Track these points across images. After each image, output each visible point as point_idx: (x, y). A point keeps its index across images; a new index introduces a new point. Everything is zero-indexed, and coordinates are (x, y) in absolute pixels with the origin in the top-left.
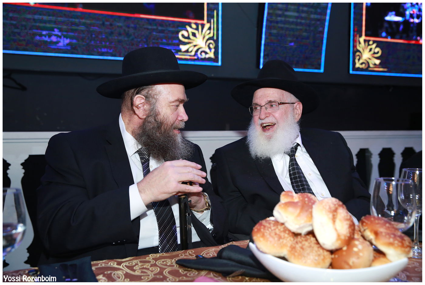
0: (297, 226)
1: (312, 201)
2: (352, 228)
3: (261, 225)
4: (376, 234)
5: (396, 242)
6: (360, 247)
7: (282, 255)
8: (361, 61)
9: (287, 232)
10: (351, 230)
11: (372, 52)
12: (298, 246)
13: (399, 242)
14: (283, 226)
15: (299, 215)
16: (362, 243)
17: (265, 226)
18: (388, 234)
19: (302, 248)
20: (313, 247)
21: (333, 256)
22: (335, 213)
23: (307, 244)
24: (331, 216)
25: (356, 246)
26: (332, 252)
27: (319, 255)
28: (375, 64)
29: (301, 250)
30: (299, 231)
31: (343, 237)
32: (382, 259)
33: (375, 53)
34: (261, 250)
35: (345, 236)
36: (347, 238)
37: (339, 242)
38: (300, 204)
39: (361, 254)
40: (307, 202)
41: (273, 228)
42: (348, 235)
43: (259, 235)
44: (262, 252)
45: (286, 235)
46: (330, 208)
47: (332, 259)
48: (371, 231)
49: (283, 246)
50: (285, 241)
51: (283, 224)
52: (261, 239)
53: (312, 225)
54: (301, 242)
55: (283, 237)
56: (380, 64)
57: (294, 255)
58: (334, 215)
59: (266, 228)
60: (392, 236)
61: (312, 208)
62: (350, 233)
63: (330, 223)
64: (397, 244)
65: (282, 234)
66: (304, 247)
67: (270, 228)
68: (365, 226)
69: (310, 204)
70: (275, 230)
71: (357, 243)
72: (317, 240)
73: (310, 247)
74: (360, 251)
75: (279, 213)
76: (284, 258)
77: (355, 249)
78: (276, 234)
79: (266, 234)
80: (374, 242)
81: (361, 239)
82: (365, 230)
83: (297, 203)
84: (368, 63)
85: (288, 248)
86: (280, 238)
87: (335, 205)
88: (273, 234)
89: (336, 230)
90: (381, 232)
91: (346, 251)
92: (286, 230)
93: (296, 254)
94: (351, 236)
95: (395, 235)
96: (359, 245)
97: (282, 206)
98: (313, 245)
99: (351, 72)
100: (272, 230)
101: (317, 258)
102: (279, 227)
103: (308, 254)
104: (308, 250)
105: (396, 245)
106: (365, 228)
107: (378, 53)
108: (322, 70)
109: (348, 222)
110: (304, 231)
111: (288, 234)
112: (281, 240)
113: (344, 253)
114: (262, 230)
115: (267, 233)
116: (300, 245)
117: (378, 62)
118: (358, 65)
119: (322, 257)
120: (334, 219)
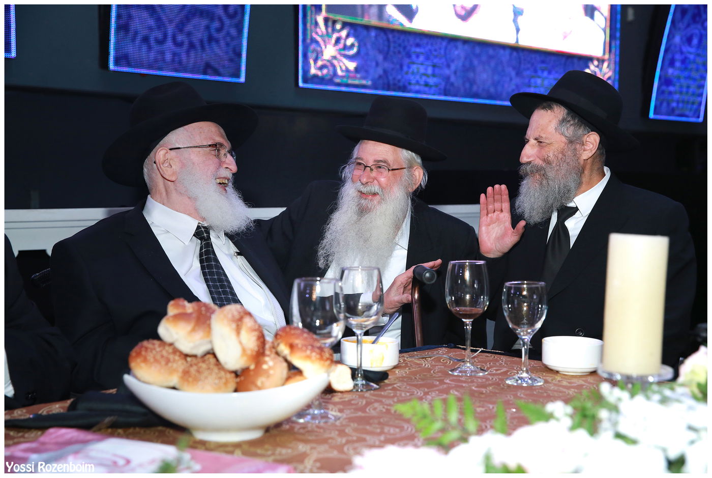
0: (191, 345)
1: (211, 311)
2: (262, 340)
3: (142, 347)
4: (292, 347)
5: (314, 354)
6: (271, 363)
7: (172, 384)
8: (320, 63)
9: (178, 354)
10: (259, 343)
11: (341, 45)
12: (193, 370)
13: (317, 354)
14: (172, 347)
15: (193, 330)
16: (273, 359)
17: (146, 349)
18: (306, 346)
19: (198, 371)
20: (212, 370)
21: (238, 380)
22: (239, 323)
23: (204, 366)
24: (234, 326)
25: (265, 362)
26: (236, 374)
27: (220, 378)
28: (347, 70)
29: (197, 374)
30: (194, 352)
31: (249, 352)
32: (298, 378)
33: (345, 47)
34: (142, 379)
35: (252, 351)
36: (254, 353)
37: (245, 358)
38: (194, 315)
39: (271, 372)
40: (203, 312)
41: (158, 349)
42: (256, 349)
43: (139, 360)
44: (144, 382)
45: (177, 358)
46: (233, 316)
47: (237, 383)
48: (286, 345)
49: (172, 371)
50: (175, 365)
51: (171, 344)
52: (143, 365)
53: (211, 342)
54: (196, 365)
55: (172, 360)
56: (357, 70)
57: (188, 381)
58: (238, 326)
59: (149, 350)
60: (310, 347)
61: (210, 318)
62: (258, 346)
63: (233, 336)
64: (315, 356)
65: (171, 357)
66: (201, 370)
67: (155, 349)
68: (279, 339)
69: (208, 314)
70: (161, 351)
71: (267, 359)
72: (217, 360)
73: (209, 369)
74: (270, 368)
75: (167, 330)
76: (174, 388)
77: (265, 367)
78: (162, 356)
79: (148, 358)
80: (289, 358)
81: (273, 355)
82: (278, 345)
83: (190, 314)
84: (334, 66)
85: (180, 374)
86: (168, 361)
87: (240, 313)
88: (158, 357)
89: (240, 343)
90: (297, 345)
91: (254, 370)
92: (176, 351)
93: (190, 379)
94: (259, 350)
95: (313, 346)
96: (270, 362)
97: (171, 319)
98: (212, 366)
99: (301, 84)
100: (157, 352)
101: (217, 381)
102: (167, 348)
103: (206, 378)
104: (206, 373)
105: (314, 358)
106: (279, 341)
107: (352, 46)
108: (242, 79)
109: (256, 333)
110: (200, 351)
111: (180, 356)
112: (170, 364)
113: (252, 373)
114: (143, 353)
115: (150, 357)
116: (195, 368)
117: (352, 66)
118: (313, 71)
119: (224, 380)
120: (238, 331)
